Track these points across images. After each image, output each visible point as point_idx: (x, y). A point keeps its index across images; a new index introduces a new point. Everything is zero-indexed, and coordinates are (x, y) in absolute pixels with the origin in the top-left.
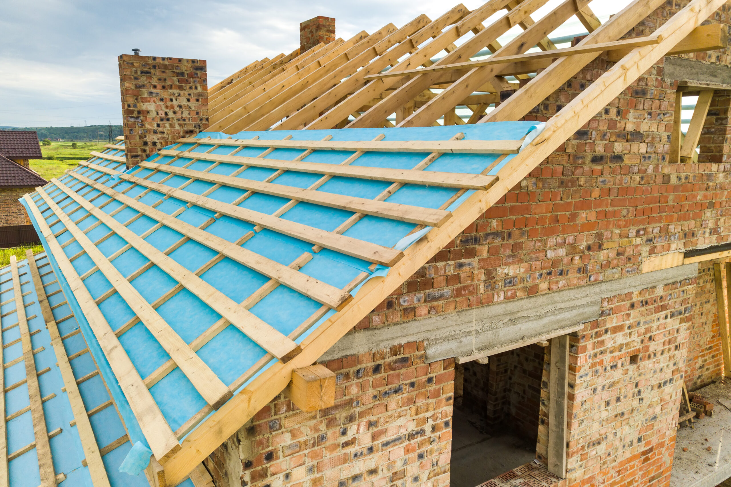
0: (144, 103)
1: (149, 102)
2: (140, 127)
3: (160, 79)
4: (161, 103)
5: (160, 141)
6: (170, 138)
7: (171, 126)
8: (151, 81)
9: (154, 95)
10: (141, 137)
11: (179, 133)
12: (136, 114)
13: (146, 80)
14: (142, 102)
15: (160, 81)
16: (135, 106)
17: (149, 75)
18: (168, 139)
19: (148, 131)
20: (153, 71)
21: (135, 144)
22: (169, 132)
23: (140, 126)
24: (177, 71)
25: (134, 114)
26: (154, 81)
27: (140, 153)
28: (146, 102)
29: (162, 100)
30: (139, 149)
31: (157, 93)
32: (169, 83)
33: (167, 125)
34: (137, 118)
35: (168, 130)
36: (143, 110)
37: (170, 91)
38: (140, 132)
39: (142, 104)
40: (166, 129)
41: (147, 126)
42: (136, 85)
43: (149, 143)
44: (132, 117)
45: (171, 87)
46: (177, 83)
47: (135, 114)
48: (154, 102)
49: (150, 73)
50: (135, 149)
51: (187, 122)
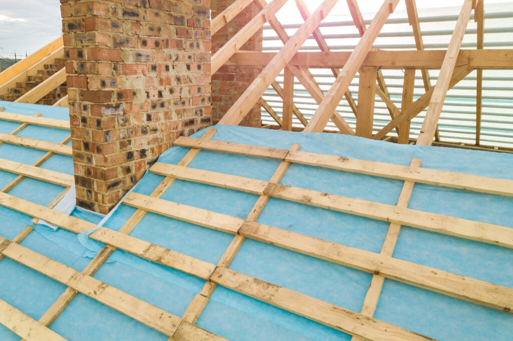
0: (128, 77)
1: (136, 73)
2: (122, 125)
3: (151, 29)
4: (153, 74)
5: (151, 146)
6: (165, 139)
7: (167, 116)
8: (138, 33)
9: (143, 59)
10: (123, 145)
11: (177, 128)
12: (116, 100)
13: (131, 29)
14: (125, 74)
15: (151, 33)
16: (113, 83)
17: (136, 18)
18: (162, 140)
19: (134, 131)
20: (141, 11)
21: (113, 161)
22: (163, 128)
23: (121, 122)
24: (176, 14)
25: (112, 99)
26: (143, 32)
27: (121, 176)
28: (131, 74)
29: (154, 68)
30: (120, 170)
31: (148, 56)
32: (164, 36)
33: (161, 115)
34: (117, 107)
35: (162, 124)
36: (125, 90)
37: (166, 50)
38: (122, 136)
39: (124, 78)
40: (160, 122)
41: (133, 122)
42: (114, 39)
43: (136, 154)
44: (108, 107)
45: (167, 43)
46: (175, 37)
47: (114, 100)
48: (143, 72)
49: (137, 15)
50: (113, 170)
51: (187, 107)
